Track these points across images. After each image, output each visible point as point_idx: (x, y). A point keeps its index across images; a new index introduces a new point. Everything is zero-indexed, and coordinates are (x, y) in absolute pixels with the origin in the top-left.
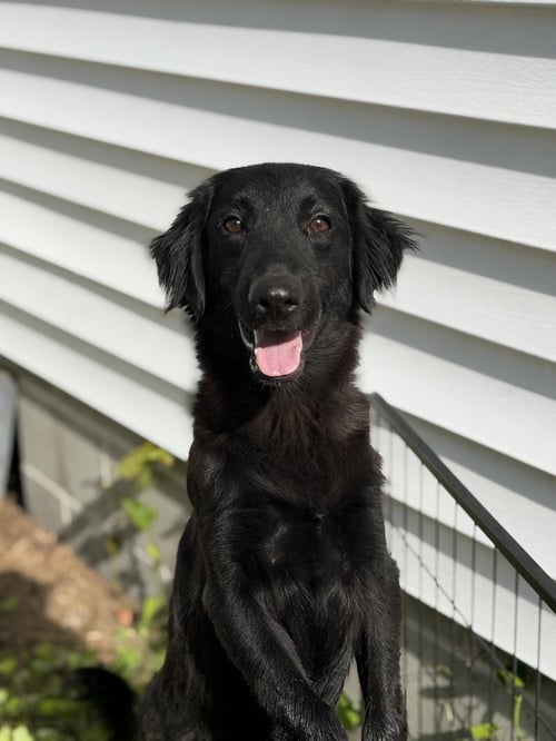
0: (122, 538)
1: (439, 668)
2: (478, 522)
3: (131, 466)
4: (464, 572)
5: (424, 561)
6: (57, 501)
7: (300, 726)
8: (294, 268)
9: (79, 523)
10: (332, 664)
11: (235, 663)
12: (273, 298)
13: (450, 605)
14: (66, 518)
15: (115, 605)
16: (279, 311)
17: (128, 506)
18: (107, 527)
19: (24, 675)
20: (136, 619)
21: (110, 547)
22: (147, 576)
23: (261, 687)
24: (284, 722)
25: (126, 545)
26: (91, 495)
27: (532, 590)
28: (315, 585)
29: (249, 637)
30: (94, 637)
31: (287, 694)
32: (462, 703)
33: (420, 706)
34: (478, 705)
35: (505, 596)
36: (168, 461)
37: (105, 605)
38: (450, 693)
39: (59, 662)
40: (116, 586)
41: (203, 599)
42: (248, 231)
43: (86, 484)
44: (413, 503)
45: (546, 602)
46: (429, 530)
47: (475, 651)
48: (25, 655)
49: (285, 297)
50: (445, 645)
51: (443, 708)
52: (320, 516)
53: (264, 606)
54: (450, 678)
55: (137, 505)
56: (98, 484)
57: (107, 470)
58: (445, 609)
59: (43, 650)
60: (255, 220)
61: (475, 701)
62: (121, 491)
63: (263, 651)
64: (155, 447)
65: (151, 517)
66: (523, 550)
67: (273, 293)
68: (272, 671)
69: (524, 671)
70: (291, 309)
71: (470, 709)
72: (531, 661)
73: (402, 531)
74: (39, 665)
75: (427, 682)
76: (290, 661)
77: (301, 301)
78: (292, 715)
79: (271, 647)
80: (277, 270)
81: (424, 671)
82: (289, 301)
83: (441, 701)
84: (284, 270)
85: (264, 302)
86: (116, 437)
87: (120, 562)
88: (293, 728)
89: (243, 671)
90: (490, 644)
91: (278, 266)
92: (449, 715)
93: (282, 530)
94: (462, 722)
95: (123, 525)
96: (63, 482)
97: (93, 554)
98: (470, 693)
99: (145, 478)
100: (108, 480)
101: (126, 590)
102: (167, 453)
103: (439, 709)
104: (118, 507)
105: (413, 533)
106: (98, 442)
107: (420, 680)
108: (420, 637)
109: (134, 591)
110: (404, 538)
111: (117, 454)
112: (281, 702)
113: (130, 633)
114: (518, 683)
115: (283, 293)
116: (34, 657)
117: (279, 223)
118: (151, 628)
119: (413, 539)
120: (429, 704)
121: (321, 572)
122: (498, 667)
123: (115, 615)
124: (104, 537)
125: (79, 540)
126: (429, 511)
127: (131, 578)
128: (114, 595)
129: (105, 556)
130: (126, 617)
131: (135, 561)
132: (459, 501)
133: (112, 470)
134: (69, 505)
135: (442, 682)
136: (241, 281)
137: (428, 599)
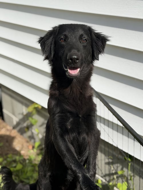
0: (29, 127)
1: (110, 157)
2: (118, 119)
3: (31, 109)
4: (115, 133)
5: (105, 130)
6: (12, 119)
7: (75, 170)
8: (78, 51)
9: (18, 124)
10: (84, 154)
11: (59, 154)
12: (73, 58)
13: (112, 141)
14: (15, 123)
15: (28, 144)
16: (75, 61)
17: (30, 119)
18: (25, 125)
19: (5, 162)
20: (33, 147)
21: (26, 130)
22: (35, 137)
23: (66, 160)
24: (71, 169)
25: (30, 129)
26: (21, 117)
27: (132, 136)
28: (79, 133)
29: (63, 148)
30: (23, 152)
31: (72, 162)
32: (115, 166)
33: (105, 167)
34: (119, 166)
35: (125, 138)
36: (40, 107)
37: (25, 144)
38: (112, 163)
39: (14, 159)
40: (28, 140)
41: (52, 138)
42: (66, 42)
43: (19, 114)
44: (102, 116)
45: (136, 139)
46: (106, 122)
47: (118, 152)
48: (5, 157)
49: (76, 58)
50: (111, 151)
51: (111, 167)
52: (80, 116)
53: (67, 140)
54: (112, 159)
55: (32, 119)
56: (22, 114)
57: (25, 110)
58: (111, 142)
59: (10, 156)
60: (68, 39)
61: (119, 165)
62: (29, 115)
63: (67, 151)
64: (37, 104)
65: (36, 122)
66: (130, 126)
67: (73, 57)
68: (69, 156)
69: (131, 157)
70: (77, 61)
71: (117, 167)
72: (132, 154)
73: (100, 123)
74: (9, 159)
75: (107, 161)
76: (73, 154)
77: (80, 59)
78: (74, 167)
79: (68, 150)
80: (74, 51)
81: (106, 158)
82: (77, 59)
83: (110, 165)
84: (76, 51)
85: (71, 59)
86: (27, 102)
87: (29, 133)
88: (74, 171)
89: (61, 156)
90: (122, 150)
91: (74, 50)
92: (112, 168)
93: (71, 119)
94: (116, 170)
95: (29, 124)
96: (14, 114)
97: (22, 132)
98: (117, 163)
99: (34, 112)
100: (25, 113)
101: (30, 140)
102: (40, 105)
103: (110, 168)
104: (28, 119)
105: (102, 123)
106: (22, 103)
107: (105, 160)
108: (105, 149)
109: (32, 141)
110: (100, 124)
111: (27, 106)
112: (71, 164)
113: (32, 151)
114: (129, 160)
115: (76, 57)
116: (8, 157)
117: (74, 40)
118: (37, 150)
119: (102, 125)
120: (107, 166)
121: (81, 130)
122: (124, 156)
123: (28, 147)
124: (25, 127)
125: (18, 128)
126: (106, 118)
127: (32, 137)
128: (27, 142)
129: (25, 132)
130: (31, 147)
131: (32, 133)
132: (113, 114)
133: (26, 110)
134: (15, 120)
135: (111, 161)
136: (65, 54)
137: (107, 140)
